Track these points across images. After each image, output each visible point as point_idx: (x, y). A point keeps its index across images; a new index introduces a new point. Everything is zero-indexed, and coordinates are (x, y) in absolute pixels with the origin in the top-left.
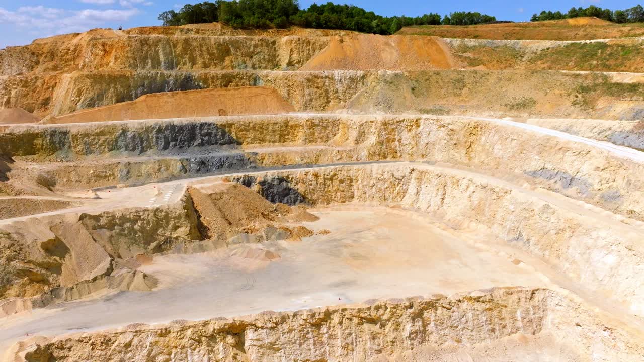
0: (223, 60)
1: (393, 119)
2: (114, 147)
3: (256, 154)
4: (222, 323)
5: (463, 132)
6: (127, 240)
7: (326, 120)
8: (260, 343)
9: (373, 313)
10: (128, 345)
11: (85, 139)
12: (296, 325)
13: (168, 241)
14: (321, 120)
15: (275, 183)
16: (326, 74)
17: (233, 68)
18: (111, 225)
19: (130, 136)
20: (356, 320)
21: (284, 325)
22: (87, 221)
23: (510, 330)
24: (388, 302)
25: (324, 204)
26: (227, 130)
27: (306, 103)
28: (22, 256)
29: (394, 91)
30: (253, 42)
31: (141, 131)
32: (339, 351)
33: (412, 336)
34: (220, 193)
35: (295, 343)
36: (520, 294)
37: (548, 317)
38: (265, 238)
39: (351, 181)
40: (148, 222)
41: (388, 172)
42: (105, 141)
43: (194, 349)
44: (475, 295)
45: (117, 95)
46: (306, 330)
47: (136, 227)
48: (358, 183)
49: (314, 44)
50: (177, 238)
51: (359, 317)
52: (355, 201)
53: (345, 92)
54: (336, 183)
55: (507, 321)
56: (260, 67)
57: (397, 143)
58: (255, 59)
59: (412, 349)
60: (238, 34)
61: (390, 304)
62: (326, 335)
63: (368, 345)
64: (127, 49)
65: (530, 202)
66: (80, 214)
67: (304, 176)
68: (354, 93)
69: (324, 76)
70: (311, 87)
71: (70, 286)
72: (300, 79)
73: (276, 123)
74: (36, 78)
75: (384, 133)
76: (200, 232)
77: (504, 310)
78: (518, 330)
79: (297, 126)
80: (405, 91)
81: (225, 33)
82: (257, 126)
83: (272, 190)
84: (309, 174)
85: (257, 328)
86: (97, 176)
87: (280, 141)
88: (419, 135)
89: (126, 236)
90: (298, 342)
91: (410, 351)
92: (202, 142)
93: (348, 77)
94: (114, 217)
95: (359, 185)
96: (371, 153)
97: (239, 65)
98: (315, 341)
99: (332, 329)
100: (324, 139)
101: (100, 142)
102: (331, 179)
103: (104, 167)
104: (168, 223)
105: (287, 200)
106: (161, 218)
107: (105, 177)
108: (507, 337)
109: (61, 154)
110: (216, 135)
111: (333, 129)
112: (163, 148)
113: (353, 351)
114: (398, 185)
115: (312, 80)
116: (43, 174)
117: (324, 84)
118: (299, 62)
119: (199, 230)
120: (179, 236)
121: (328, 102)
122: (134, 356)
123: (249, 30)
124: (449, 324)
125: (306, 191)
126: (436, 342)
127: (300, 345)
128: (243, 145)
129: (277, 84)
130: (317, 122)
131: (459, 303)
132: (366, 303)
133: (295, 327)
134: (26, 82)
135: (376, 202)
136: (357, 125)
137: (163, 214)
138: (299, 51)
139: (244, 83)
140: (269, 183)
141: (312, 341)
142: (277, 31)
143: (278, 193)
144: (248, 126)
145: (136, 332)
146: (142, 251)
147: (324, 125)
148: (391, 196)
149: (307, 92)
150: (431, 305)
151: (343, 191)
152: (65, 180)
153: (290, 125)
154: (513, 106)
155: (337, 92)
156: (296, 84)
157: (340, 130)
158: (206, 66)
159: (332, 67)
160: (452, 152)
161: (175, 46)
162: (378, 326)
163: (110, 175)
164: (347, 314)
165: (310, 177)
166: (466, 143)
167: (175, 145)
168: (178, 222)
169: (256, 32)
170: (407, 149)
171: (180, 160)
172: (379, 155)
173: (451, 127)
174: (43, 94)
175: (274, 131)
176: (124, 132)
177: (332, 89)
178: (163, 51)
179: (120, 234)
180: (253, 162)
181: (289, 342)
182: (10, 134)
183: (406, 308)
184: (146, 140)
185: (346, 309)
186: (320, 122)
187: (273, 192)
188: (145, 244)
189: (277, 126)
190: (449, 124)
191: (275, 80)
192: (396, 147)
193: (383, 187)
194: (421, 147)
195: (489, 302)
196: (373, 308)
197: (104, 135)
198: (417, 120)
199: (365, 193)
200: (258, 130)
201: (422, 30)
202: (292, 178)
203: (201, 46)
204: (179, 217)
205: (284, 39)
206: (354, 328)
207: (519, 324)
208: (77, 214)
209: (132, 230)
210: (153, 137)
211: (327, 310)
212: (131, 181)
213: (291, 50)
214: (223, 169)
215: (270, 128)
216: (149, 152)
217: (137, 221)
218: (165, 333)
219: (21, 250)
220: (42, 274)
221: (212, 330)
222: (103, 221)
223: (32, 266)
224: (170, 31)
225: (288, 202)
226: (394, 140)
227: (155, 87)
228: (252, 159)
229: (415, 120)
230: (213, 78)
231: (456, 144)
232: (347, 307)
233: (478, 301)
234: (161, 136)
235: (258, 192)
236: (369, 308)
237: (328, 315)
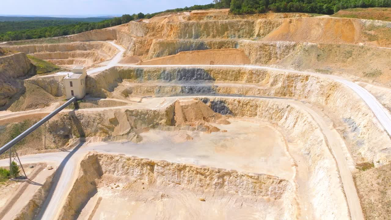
0: (224, 33)
1: (294, 75)
2: (159, 78)
3: (217, 87)
4: (147, 160)
5: (327, 87)
6: (141, 121)
7: (260, 71)
8: (158, 171)
9: (202, 171)
10: (118, 161)
11: (149, 74)
12: (172, 168)
13: (157, 124)
14: (257, 71)
15: (218, 103)
16: (272, 43)
17: (228, 37)
18: (136, 115)
19: (166, 73)
20: (195, 172)
21: (168, 167)
22: (128, 112)
23: (264, 194)
24: (210, 168)
25: (240, 116)
26: (209, 73)
27: (257, 60)
28: (102, 123)
29: (306, 56)
30: (241, 23)
31: (171, 71)
32: (186, 182)
33: (216, 184)
34: (187, 106)
35: (170, 174)
36: (274, 180)
37: (285, 194)
38: (196, 129)
39: (257, 106)
40: (151, 115)
41: (276, 105)
42: (156, 75)
43: (137, 167)
44: (250, 175)
45: (169, 52)
46: (175, 171)
47: (146, 117)
48: (260, 108)
49: (274, 24)
50: (161, 123)
51: (196, 171)
52: (257, 117)
53: (281, 54)
54: (248, 107)
55: (263, 190)
56: (242, 37)
57: (293, 88)
58: (241, 32)
59: (215, 189)
60: (236, 17)
61: (210, 169)
62: (182, 175)
63: (198, 183)
64: (178, 29)
65: (319, 136)
66: (126, 109)
67: (233, 101)
68: (287, 55)
69: (270, 45)
70: (262, 51)
71: (114, 136)
72: (256, 46)
73: (234, 71)
74: (145, 40)
75: (287, 82)
76: (172, 122)
77: (263, 185)
78: (268, 195)
79: (244, 73)
80: (313, 56)
81: (229, 17)
82: (224, 72)
83: (216, 106)
84: (236, 100)
85: (158, 166)
86: (147, 91)
87: (234, 80)
88: (306, 85)
89: (141, 120)
90: (171, 174)
91: (214, 190)
92: (197, 78)
93: (285, 46)
94: (138, 112)
95: (260, 109)
96: (277, 92)
97: (231, 36)
98: (178, 176)
99: (185, 173)
100: (256, 81)
101: (154, 75)
102: (246, 105)
103: (151, 87)
104: (158, 117)
105: (223, 112)
106: (156, 114)
107: (150, 92)
108: (261, 197)
109: (139, 79)
110: (204, 75)
111: (263, 77)
112: (179, 79)
113: (191, 183)
114: (280, 113)
115: (262, 47)
116: (128, 88)
117: (269, 49)
118: (263, 34)
119: (172, 121)
120: (162, 123)
121: (270, 59)
122: (119, 165)
123: (242, 15)
124: (234, 184)
125: (232, 108)
126: (227, 190)
127: (172, 176)
128: (216, 81)
129: (245, 48)
130: (254, 72)
131: (242, 177)
132: (201, 166)
133: (171, 169)
134: (141, 42)
135: (266, 119)
136: (274, 76)
137: (157, 113)
138: (264, 28)
139: (230, 46)
140: (215, 103)
141: (176, 175)
142: (258, 15)
143: (219, 108)
144: (220, 72)
145: (121, 157)
146: (146, 126)
147: (258, 74)
148: (275, 118)
149: (259, 53)
150: (229, 174)
151: (252, 111)
152: (136, 91)
153: (241, 72)
154: (367, 74)
155: (276, 54)
156: (254, 49)
157: (266, 77)
158: (214, 37)
159: (277, 40)
160: (320, 98)
161: (200, 27)
162: (204, 177)
163: (152, 91)
164: (192, 169)
165: (236, 102)
166: (327, 94)
167: (184, 79)
168: (162, 117)
169: (246, 16)
170: (298, 92)
171: (181, 87)
172: (281, 94)
173: (322, 83)
174: (147, 47)
175: (232, 75)
176: (164, 71)
177: (274, 52)
178: (194, 29)
179: (139, 119)
180: (214, 90)
181: (168, 174)
182: (123, 70)
183: (216, 172)
184: (173, 76)
185: (192, 167)
186: (256, 72)
187: (216, 107)
188: (148, 124)
189: (234, 73)
190: (322, 81)
191: (244, 46)
192: (292, 90)
193: (272, 112)
194: (305, 92)
195: (256, 179)
196: (203, 169)
197: (156, 72)
198: (307, 77)
199: (262, 114)
200: (224, 74)
201: (352, 12)
202: (227, 102)
203: (213, 26)
204: (163, 115)
205: (259, 20)
206: (193, 175)
207: (269, 193)
208: (125, 109)
209: (144, 118)
210: (176, 74)
211: (185, 165)
212: (159, 95)
213: (260, 27)
214: (200, 93)
215: (230, 73)
216: (173, 81)
217: (147, 114)
218: (129, 159)
219: (102, 121)
220: (107, 130)
221: (143, 162)
222: (134, 113)
223: (104, 127)
224: (202, 18)
225: (223, 113)
226: (292, 86)
227: (186, 48)
228: (214, 89)
229: (306, 76)
230: (214, 44)
231: (322, 94)
232: (193, 166)
233: (251, 178)
234: (179, 74)
235: (209, 106)
236: (201, 169)
237: (185, 167)
